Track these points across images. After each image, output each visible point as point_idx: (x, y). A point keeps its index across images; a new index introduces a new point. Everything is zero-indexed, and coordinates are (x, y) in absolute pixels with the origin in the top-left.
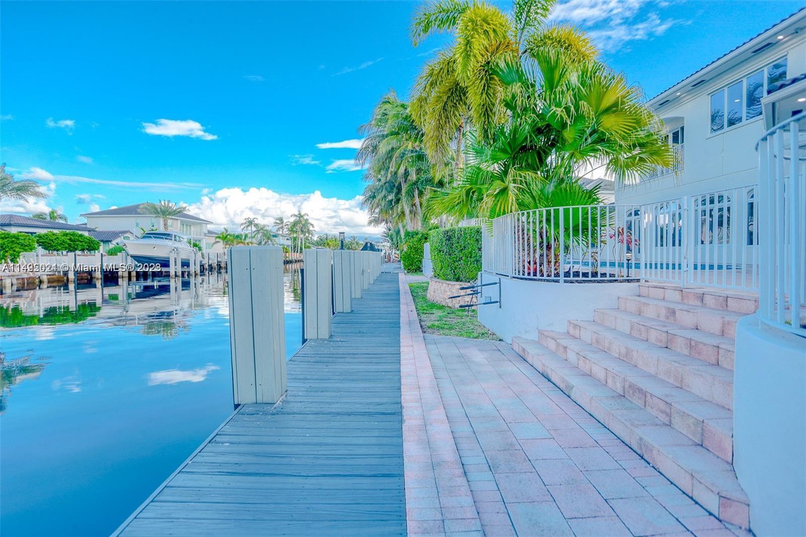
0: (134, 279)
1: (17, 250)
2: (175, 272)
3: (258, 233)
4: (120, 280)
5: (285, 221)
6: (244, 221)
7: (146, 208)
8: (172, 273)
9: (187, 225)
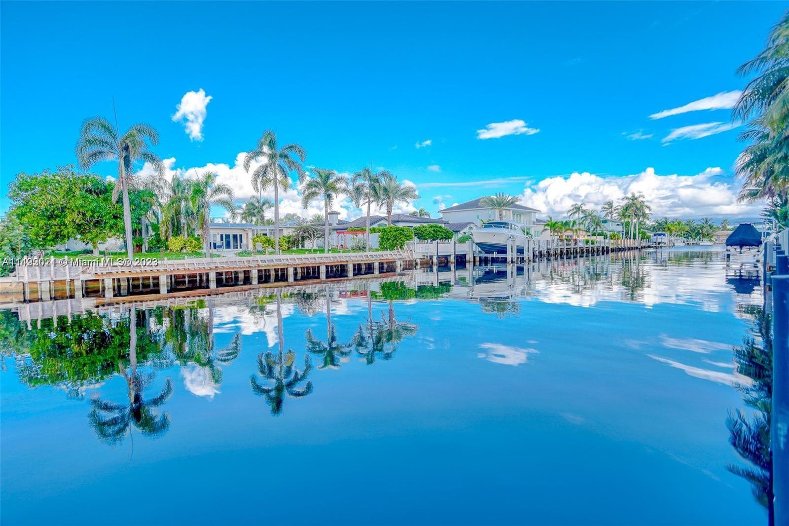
0: (477, 263)
1: (403, 239)
2: (512, 258)
3: (586, 219)
4: (467, 264)
5: (615, 205)
6: (572, 208)
7: (485, 201)
8: (509, 260)
9: (517, 215)
